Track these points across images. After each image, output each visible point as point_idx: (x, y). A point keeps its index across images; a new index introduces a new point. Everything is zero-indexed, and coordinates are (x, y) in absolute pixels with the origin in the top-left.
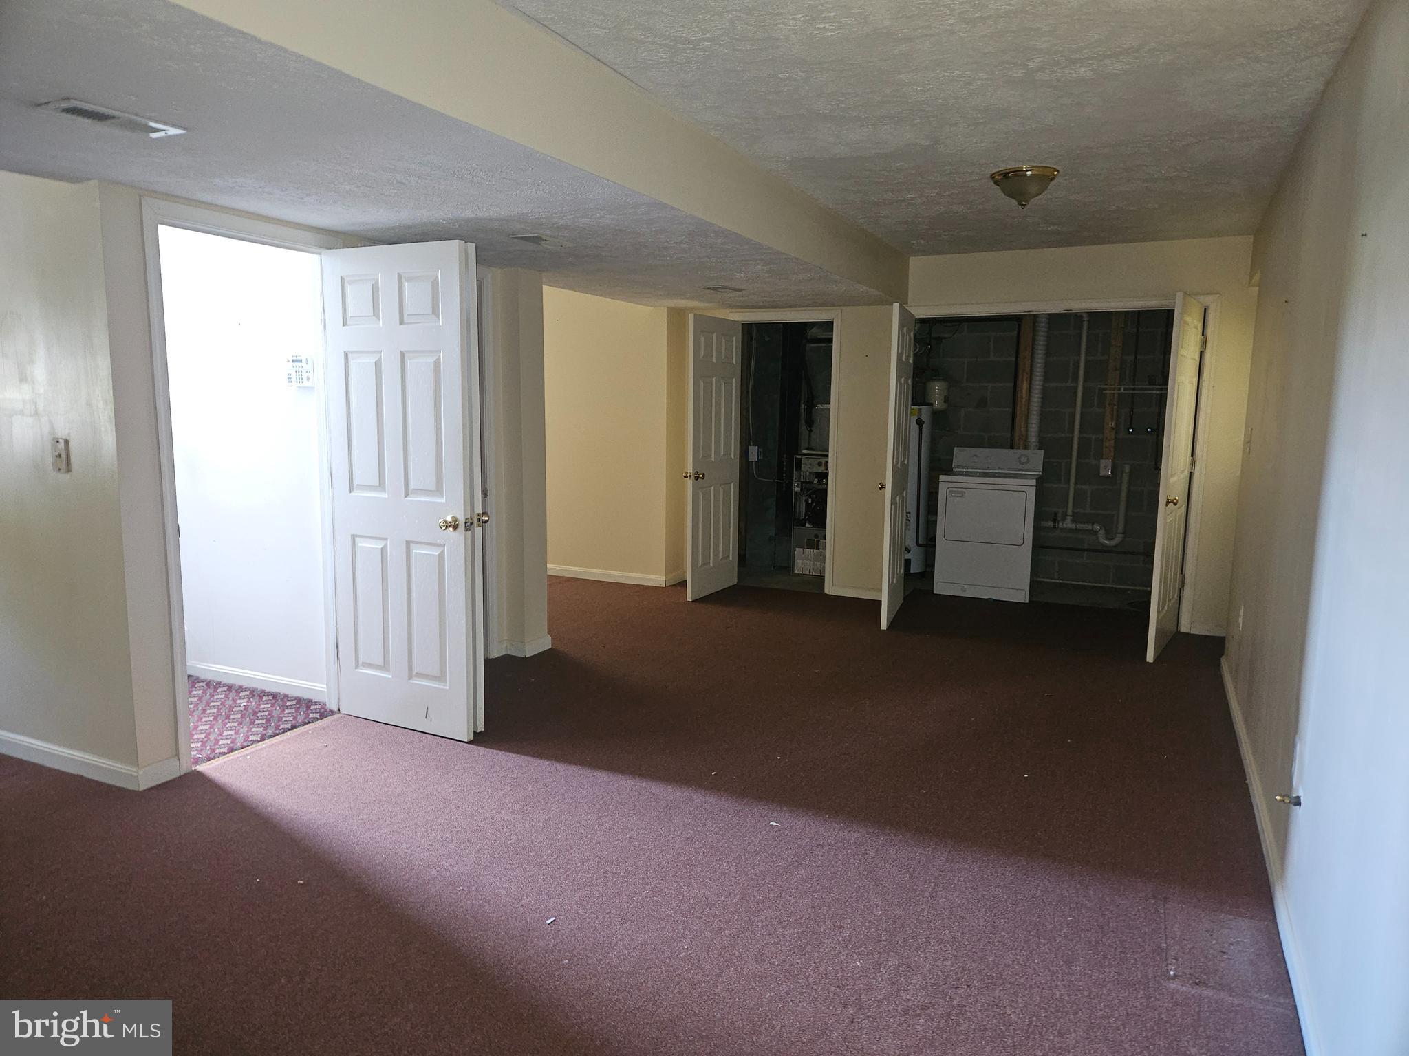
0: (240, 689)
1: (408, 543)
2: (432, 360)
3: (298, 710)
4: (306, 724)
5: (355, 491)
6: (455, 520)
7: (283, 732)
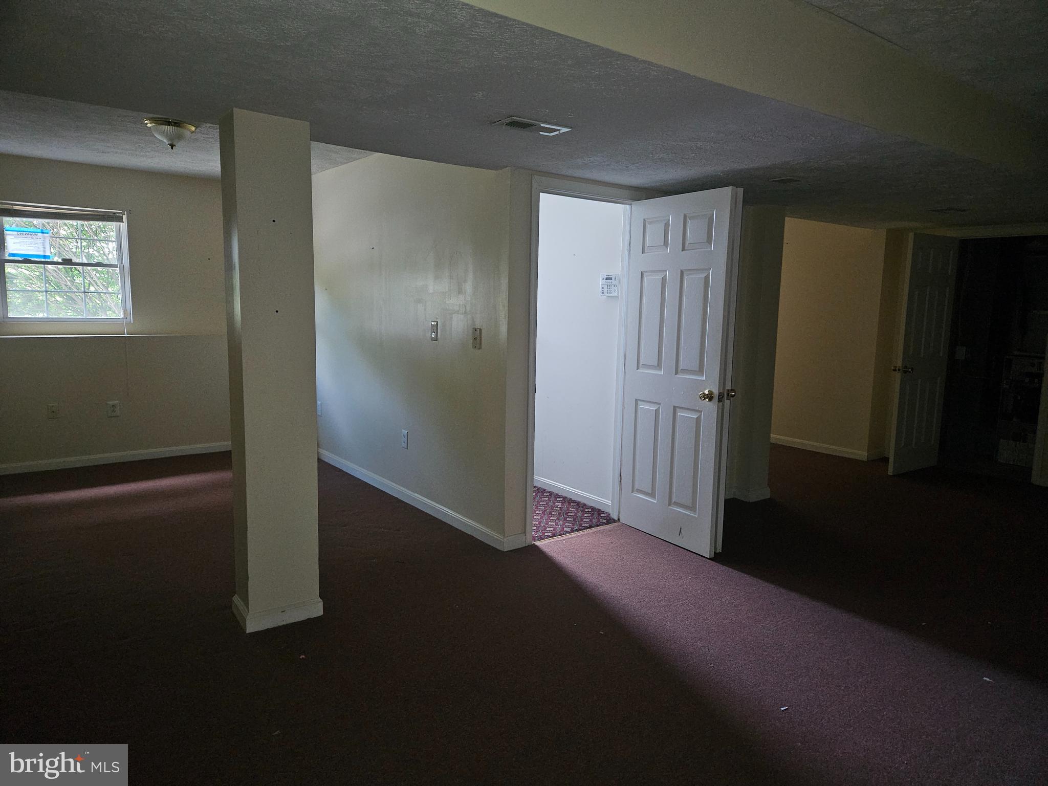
0: (557, 496)
1: (675, 408)
2: (703, 276)
3: (592, 515)
4: (598, 526)
5: (640, 368)
6: (711, 393)
7: (584, 529)
